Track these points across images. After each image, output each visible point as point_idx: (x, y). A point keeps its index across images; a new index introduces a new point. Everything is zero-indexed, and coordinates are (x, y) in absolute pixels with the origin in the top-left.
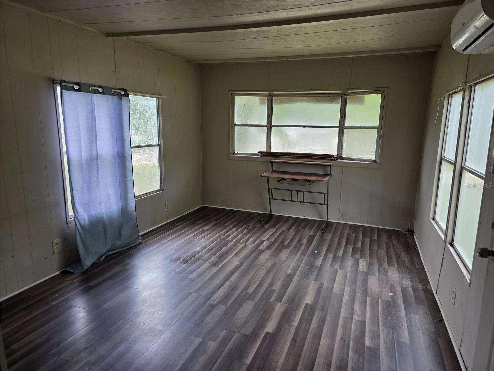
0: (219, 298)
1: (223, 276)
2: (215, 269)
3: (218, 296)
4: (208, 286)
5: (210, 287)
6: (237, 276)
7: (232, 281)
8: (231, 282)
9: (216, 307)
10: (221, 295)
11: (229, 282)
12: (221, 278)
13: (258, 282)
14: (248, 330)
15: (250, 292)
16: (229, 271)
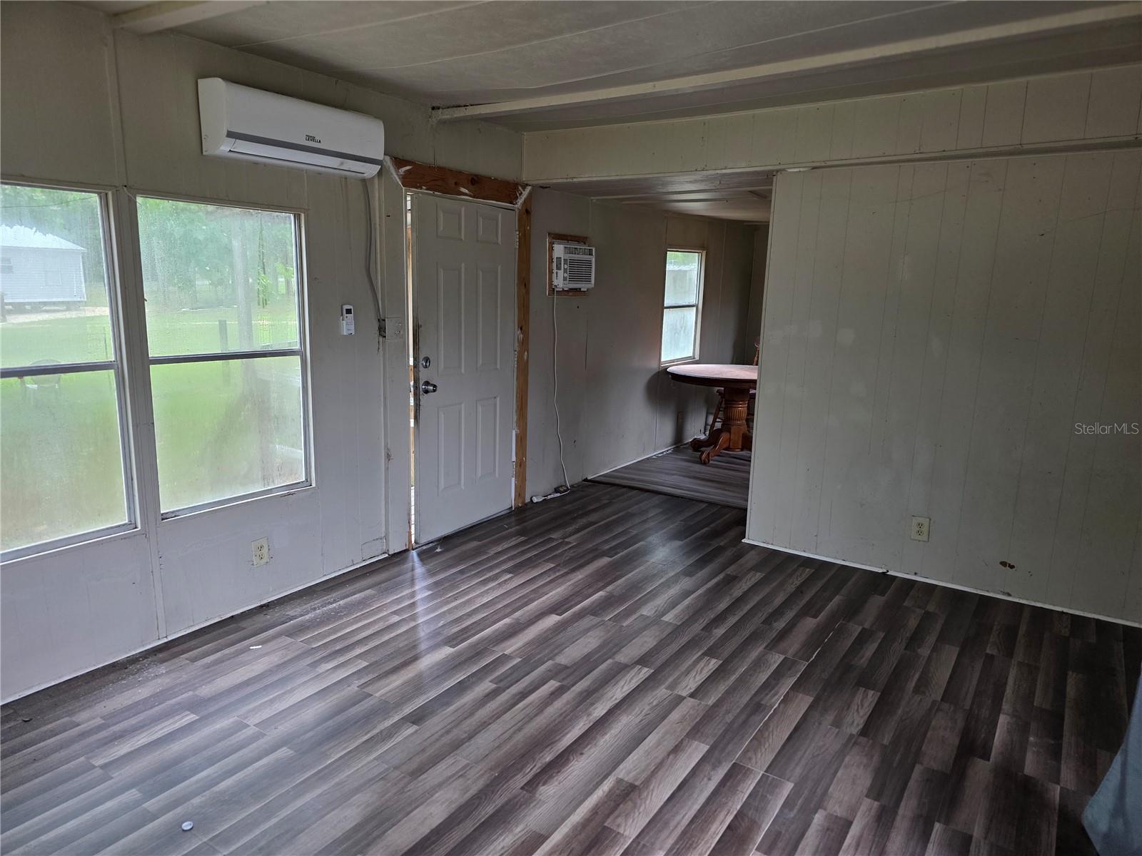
0: (628, 677)
1: (607, 737)
2: (628, 770)
3: (630, 681)
4: (651, 709)
5: (647, 708)
6: (567, 733)
7: (585, 718)
8: (589, 715)
9: (636, 660)
10: (622, 683)
11: (594, 715)
12: (613, 731)
13: (521, 705)
14: (588, 621)
15: (554, 682)
16: (584, 756)
